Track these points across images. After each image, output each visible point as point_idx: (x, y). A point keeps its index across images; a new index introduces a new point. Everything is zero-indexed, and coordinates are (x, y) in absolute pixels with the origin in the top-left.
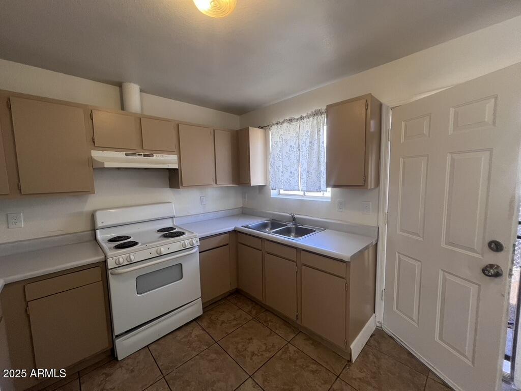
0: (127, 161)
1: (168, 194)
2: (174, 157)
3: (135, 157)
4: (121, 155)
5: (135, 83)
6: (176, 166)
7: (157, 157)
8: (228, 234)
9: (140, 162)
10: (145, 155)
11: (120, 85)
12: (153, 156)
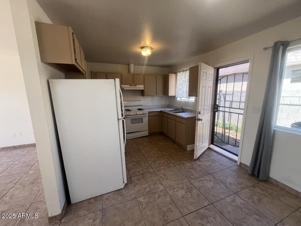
0: (130, 88)
1: (141, 98)
2: (143, 86)
3: (131, 86)
4: (128, 86)
5: (132, 64)
6: (143, 89)
7: (138, 86)
8: (158, 112)
9: (133, 88)
10: (134, 86)
11: (129, 65)
12: (136, 86)
